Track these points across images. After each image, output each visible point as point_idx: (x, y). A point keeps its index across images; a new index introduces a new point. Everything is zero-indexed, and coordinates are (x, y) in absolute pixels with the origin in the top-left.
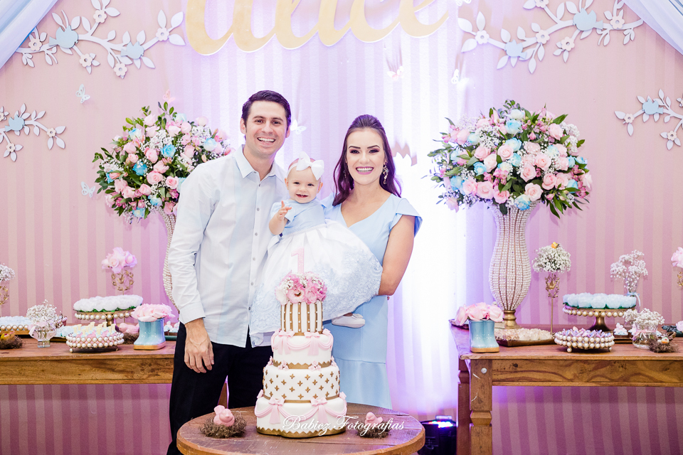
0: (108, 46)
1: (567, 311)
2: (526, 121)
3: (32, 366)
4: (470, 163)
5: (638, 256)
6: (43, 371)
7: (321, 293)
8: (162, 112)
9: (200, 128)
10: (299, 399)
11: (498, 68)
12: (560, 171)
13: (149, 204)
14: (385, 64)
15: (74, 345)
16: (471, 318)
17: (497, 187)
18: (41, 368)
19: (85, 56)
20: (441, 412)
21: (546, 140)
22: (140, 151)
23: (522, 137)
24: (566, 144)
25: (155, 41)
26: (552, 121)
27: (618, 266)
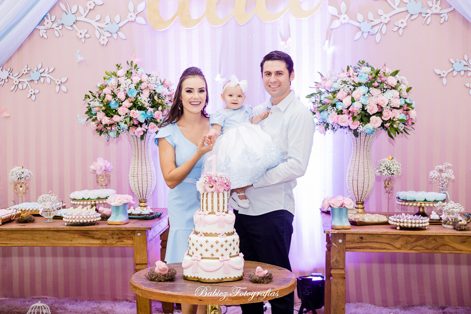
0: (96, 24)
1: (399, 203)
2: (372, 74)
3: (40, 234)
4: (333, 102)
5: (448, 166)
6: (47, 237)
7: (227, 186)
8: (130, 68)
9: (154, 78)
10: (211, 256)
11: (355, 39)
12: (394, 108)
13: (119, 128)
14: (279, 36)
15: (68, 220)
16: (332, 206)
17: (351, 118)
18: (46, 236)
19: (81, 31)
20: (315, 270)
21: (385, 87)
22: (114, 93)
23: (369, 85)
24: (399, 90)
25: (126, 21)
26: (389, 75)
27: (434, 173)
